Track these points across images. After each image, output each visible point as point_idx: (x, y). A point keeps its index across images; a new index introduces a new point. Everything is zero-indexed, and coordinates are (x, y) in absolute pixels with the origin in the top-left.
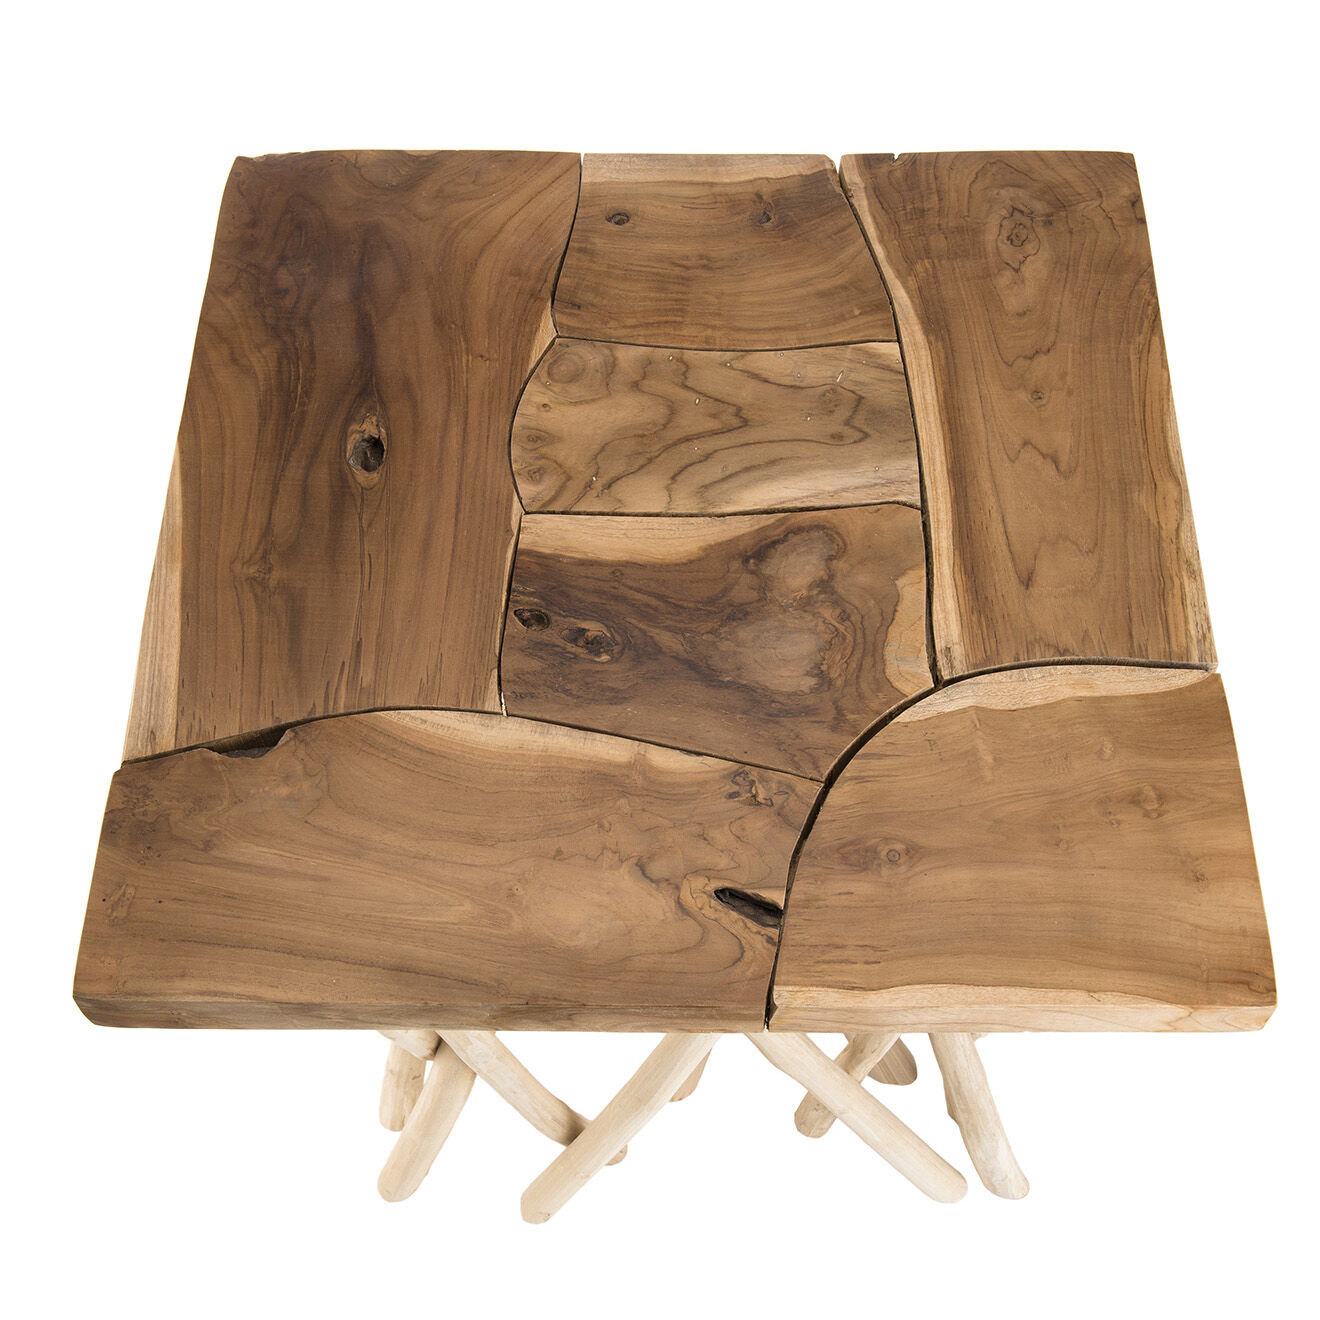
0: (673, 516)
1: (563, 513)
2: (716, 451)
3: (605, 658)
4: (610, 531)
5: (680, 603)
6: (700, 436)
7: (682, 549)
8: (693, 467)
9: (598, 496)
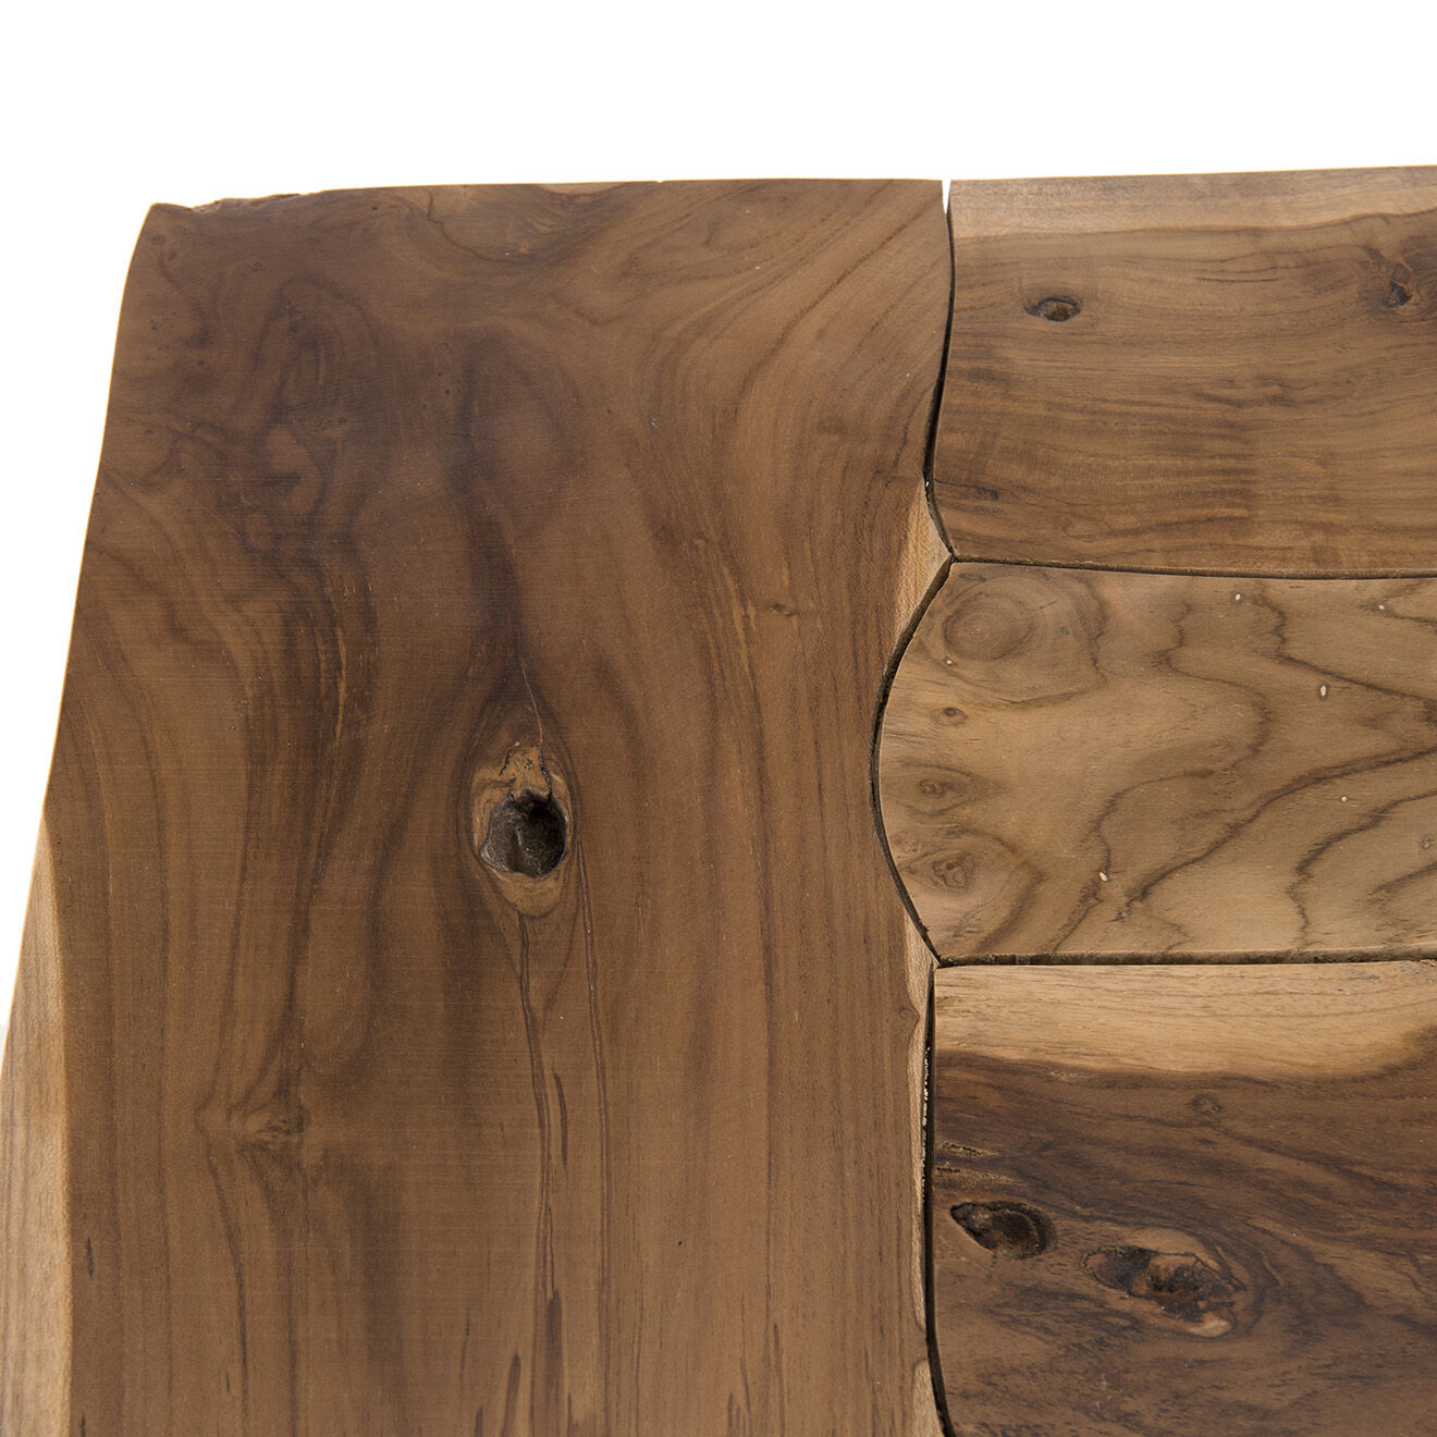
0: (1316, 960)
1: (1035, 961)
2: (1395, 804)
3: (1213, 1325)
4: (1165, 1001)
5: (1386, 1176)
6: (1347, 769)
7: (1362, 1041)
8: (1344, 841)
9: (1119, 918)
